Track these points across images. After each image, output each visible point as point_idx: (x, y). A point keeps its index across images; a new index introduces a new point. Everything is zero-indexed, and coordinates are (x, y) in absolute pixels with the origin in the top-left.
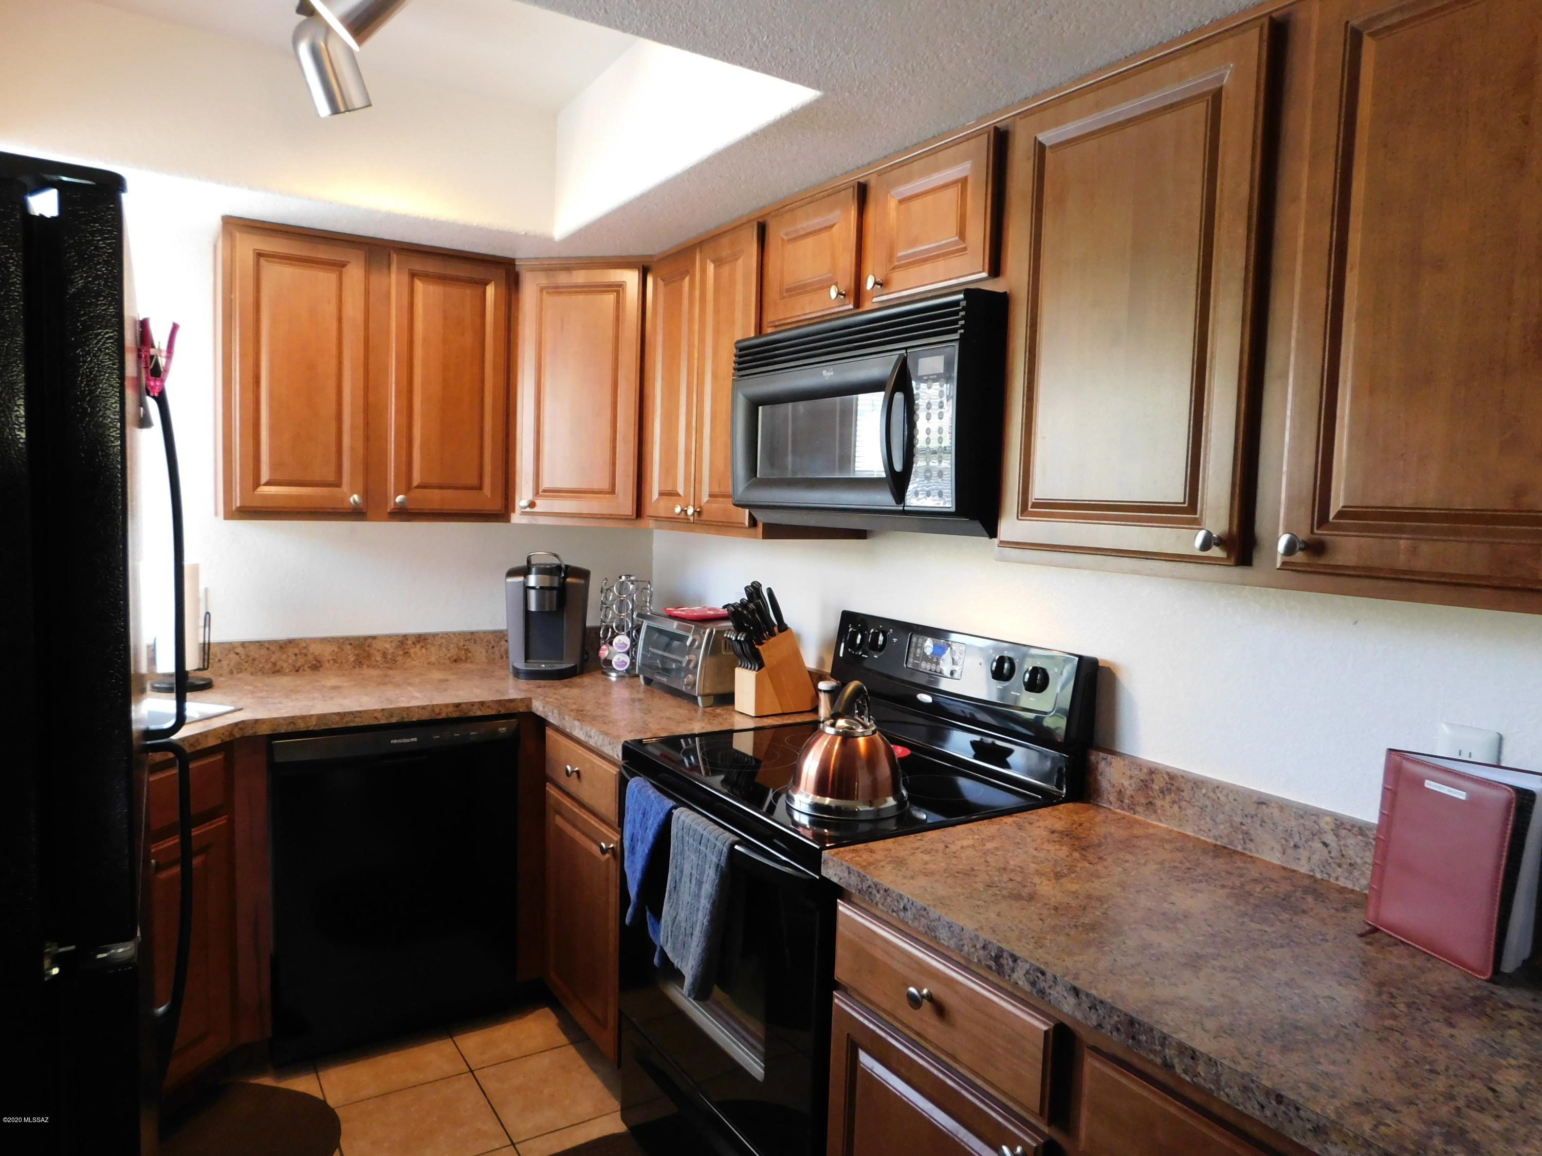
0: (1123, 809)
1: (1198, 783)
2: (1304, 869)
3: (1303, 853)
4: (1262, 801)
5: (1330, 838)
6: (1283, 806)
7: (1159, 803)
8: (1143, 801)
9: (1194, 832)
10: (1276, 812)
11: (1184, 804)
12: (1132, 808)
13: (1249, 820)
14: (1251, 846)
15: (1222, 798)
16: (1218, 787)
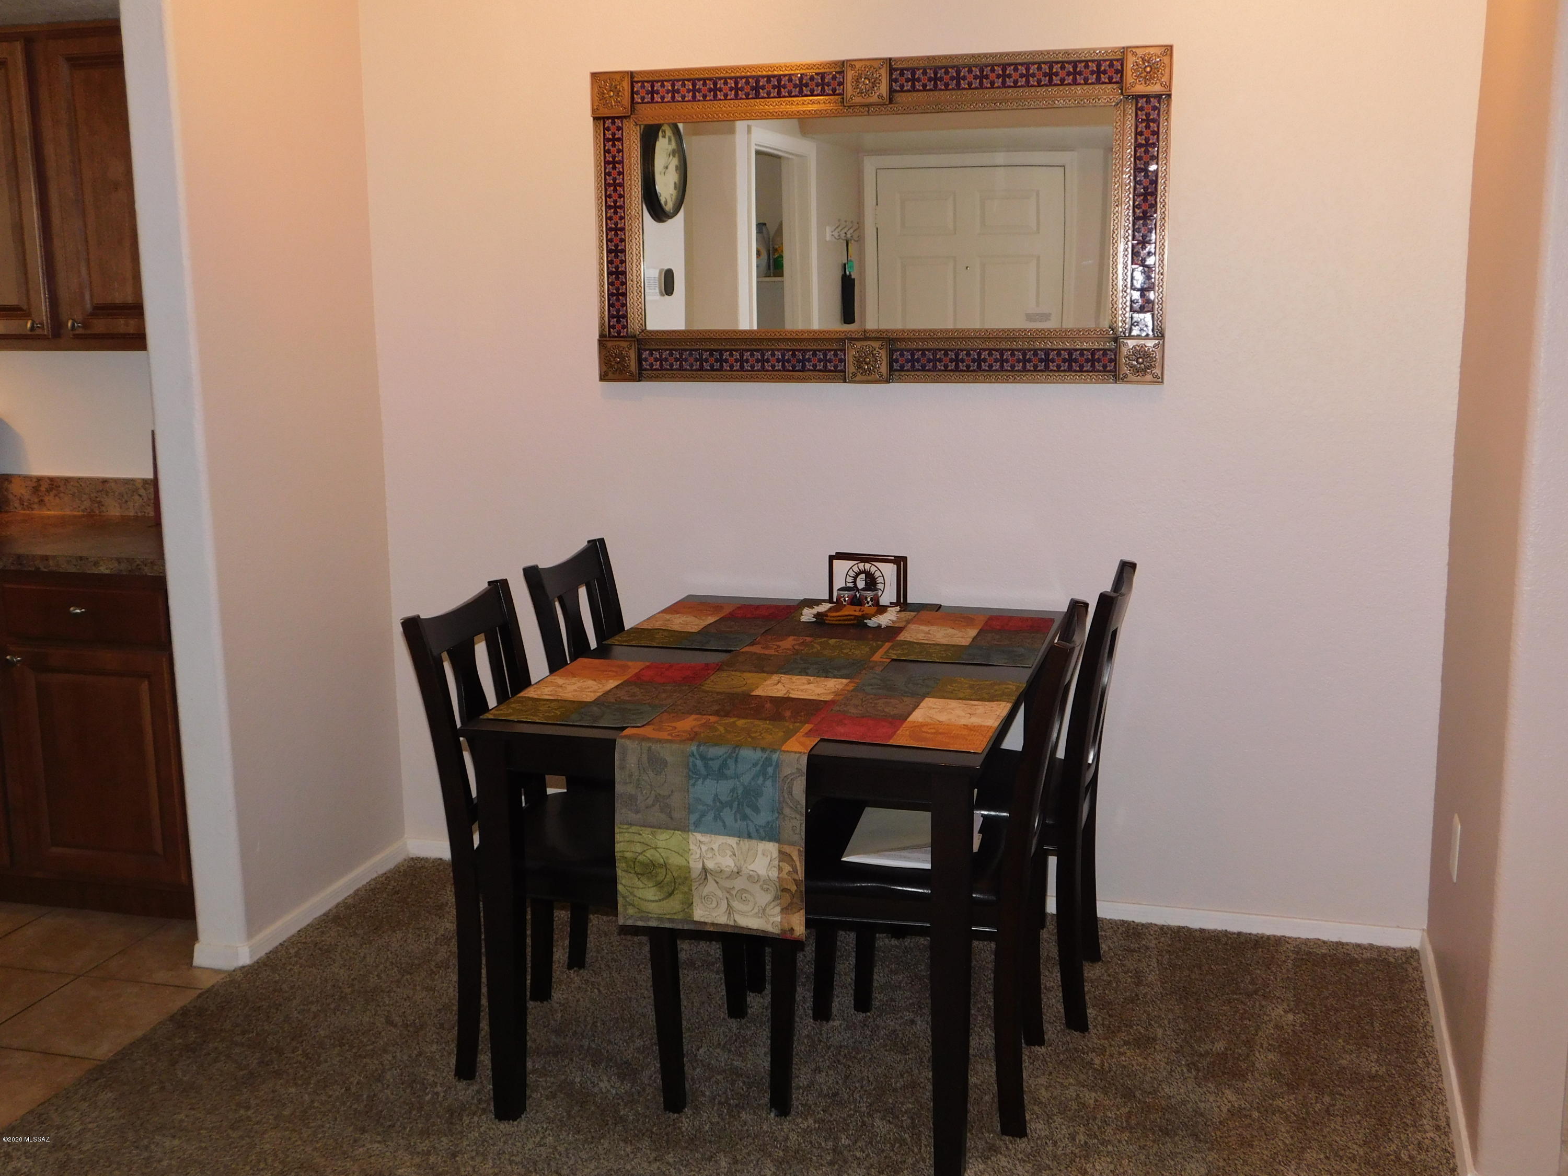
0: (25, 510)
1: (67, 480)
2: (132, 514)
3: (130, 504)
4: (105, 481)
5: (142, 492)
6: (116, 481)
7: (46, 499)
8: (36, 500)
9: (71, 511)
10: (113, 484)
11: (62, 495)
12: (30, 507)
13: (100, 494)
14: (103, 509)
15: (83, 485)
16: (79, 479)
